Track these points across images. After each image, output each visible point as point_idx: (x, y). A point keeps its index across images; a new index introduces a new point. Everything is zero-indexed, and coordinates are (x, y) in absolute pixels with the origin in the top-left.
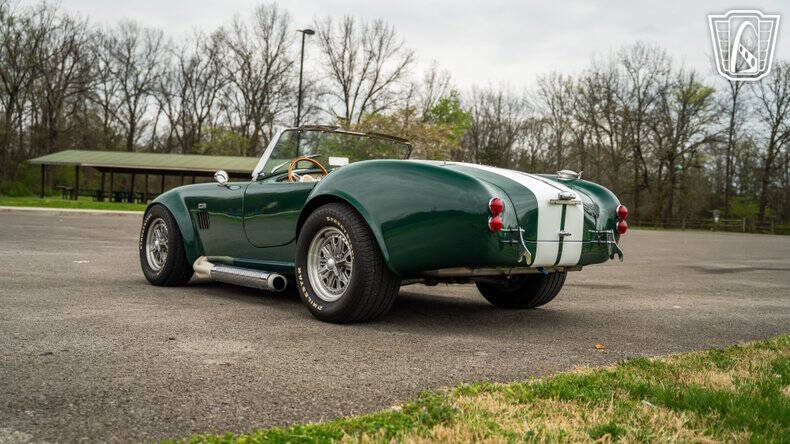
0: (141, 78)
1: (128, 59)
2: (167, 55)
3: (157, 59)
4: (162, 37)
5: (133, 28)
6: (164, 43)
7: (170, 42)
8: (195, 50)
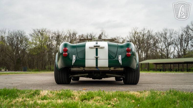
0: (169, 41)
1: (165, 37)
2: (175, 35)
3: (173, 36)
4: (173, 30)
5: (166, 30)
6: (174, 32)
7: (175, 31)
8: (181, 32)
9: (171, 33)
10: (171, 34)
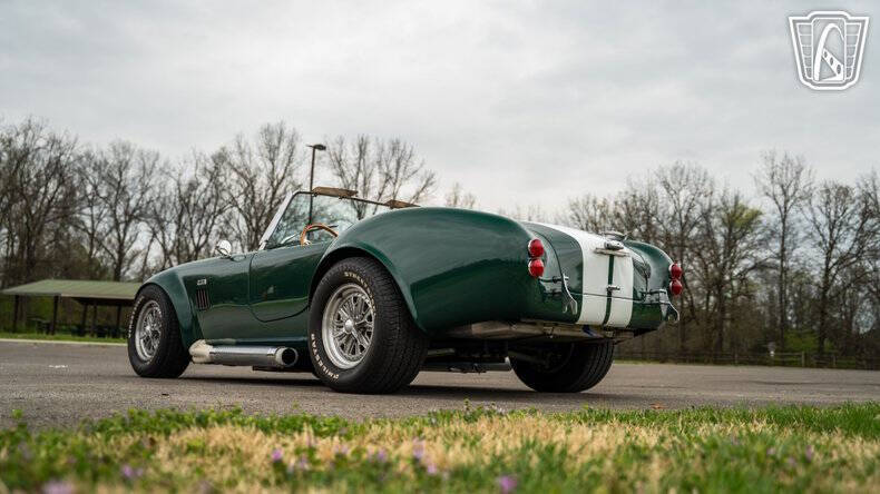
0: (133, 203)
1: (119, 183)
2: (163, 178)
3: (152, 183)
4: (157, 159)
5: (126, 149)
6: (160, 164)
7: (166, 164)
8: (193, 173)
9: (147, 166)
10: (146, 172)
